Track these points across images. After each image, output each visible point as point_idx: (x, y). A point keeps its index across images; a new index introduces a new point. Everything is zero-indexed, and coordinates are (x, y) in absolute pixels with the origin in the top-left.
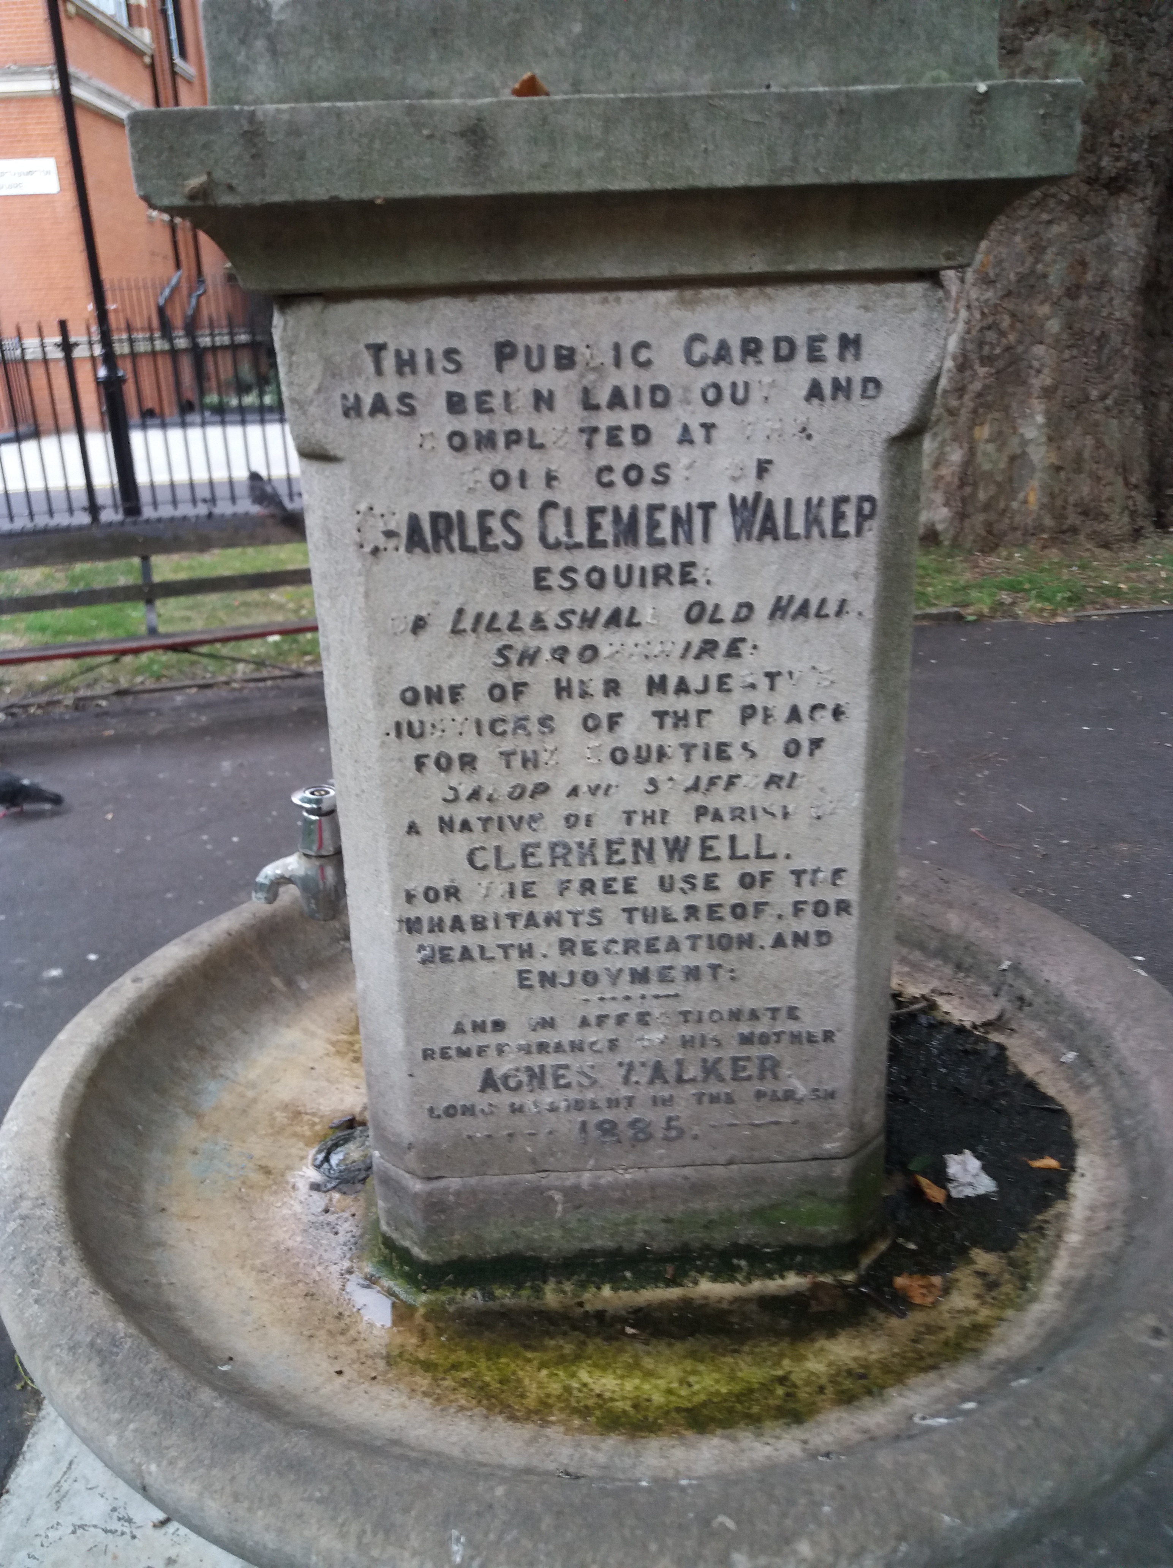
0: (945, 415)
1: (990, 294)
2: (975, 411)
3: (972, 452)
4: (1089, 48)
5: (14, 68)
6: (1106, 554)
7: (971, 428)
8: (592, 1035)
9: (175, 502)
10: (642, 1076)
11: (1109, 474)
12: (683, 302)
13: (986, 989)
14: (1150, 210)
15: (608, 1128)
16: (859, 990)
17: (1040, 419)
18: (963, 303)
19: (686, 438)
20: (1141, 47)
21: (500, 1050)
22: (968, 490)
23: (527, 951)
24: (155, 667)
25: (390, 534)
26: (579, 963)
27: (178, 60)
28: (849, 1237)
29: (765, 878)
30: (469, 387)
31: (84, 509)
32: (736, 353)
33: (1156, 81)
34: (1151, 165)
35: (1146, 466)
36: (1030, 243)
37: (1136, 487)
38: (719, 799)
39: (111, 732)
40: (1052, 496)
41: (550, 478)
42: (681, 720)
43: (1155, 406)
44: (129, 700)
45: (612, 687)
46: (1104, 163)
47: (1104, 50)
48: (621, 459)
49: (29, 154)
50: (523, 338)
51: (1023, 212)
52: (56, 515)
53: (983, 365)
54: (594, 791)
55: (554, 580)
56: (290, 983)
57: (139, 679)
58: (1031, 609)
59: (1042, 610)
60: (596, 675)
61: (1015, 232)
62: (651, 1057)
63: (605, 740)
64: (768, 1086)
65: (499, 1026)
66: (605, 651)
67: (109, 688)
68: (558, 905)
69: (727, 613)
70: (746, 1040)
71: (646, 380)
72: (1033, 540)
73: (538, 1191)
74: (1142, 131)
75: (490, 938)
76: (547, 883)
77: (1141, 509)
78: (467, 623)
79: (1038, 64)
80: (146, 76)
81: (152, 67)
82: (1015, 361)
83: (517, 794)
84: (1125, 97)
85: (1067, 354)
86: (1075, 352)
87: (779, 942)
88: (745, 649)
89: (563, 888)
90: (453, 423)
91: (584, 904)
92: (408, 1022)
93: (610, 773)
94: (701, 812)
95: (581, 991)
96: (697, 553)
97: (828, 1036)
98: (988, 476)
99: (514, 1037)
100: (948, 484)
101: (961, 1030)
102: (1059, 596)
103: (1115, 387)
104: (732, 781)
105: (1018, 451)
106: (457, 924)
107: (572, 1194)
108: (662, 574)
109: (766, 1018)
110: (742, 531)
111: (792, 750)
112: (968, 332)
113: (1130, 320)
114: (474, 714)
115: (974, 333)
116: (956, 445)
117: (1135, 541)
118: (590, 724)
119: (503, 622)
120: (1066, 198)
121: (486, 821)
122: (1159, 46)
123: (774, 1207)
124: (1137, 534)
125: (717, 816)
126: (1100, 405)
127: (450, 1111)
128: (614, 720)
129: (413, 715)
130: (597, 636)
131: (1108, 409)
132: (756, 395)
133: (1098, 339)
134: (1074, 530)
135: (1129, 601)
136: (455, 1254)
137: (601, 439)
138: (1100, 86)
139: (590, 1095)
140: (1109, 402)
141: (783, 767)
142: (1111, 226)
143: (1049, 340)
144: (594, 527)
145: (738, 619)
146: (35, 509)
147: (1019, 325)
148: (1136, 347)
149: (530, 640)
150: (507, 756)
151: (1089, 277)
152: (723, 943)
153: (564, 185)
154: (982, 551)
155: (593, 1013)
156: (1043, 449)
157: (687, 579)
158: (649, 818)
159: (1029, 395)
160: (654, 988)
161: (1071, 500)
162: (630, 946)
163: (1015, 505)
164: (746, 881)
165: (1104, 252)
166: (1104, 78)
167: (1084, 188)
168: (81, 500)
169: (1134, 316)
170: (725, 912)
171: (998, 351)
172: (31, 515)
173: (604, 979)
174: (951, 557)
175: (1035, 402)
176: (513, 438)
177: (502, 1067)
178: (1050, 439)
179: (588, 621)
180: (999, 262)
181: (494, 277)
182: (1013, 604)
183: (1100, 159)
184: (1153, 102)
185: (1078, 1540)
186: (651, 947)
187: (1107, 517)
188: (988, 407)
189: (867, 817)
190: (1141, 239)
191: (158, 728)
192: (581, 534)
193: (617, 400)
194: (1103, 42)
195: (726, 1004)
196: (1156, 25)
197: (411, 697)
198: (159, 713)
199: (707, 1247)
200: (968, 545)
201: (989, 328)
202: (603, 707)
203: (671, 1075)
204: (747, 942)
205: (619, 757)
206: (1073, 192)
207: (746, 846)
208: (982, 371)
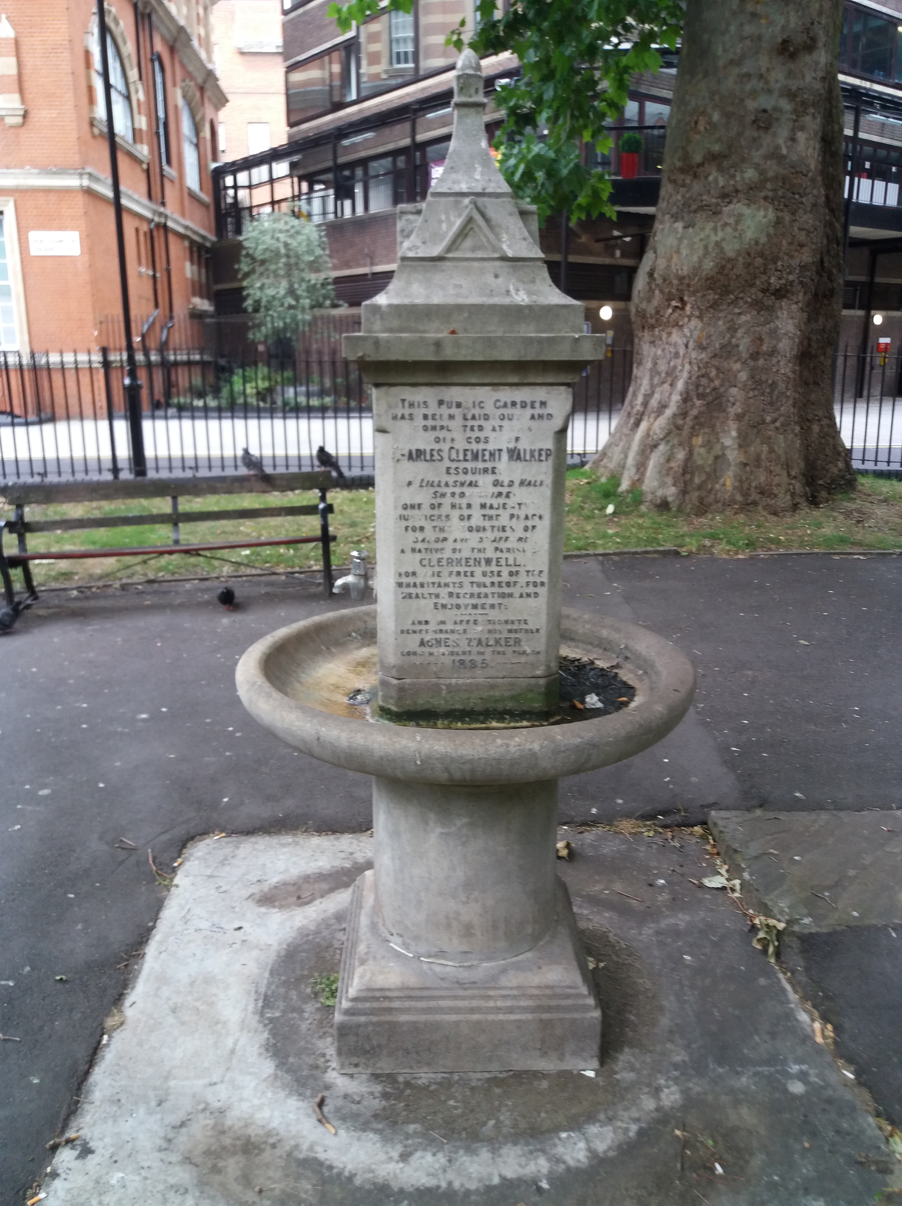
0: (674, 429)
1: (703, 356)
2: (693, 428)
3: (691, 453)
4: (762, 213)
5: (54, 170)
6: (775, 519)
7: (690, 438)
8: (458, 627)
9: (170, 469)
10: (474, 643)
11: (778, 469)
12: (495, 390)
13: (614, 656)
14: (802, 309)
15: (462, 662)
16: (548, 614)
17: (734, 434)
18: (687, 360)
19: (494, 430)
20: (793, 214)
21: (427, 631)
22: (688, 477)
23: (437, 596)
24: (171, 567)
25: (403, 455)
26: (454, 601)
27: (166, 167)
28: (546, 709)
29: (517, 573)
30: (429, 412)
31: (109, 470)
32: (509, 405)
33: (804, 233)
34: (801, 282)
35: (802, 465)
36: (728, 325)
37: (795, 477)
38: (503, 545)
39: (149, 602)
40: (741, 481)
41: (453, 440)
42: (491, 518)
43: (809, 428)
44: (156, 586)
45: (469, 506)
46: (772, 281)
47: (771, 215)
48: (474, 435)
49: (61, 228)
50: (447, 399)
51: (723, 307)
52: (90, 474)
53: (699, 399)
54: (462, 540)
55: (452, 471)
56: (328, 649)
57: (161, 574)
58: (722, 550)
59: (729, 551)
60: (464, 502)
61: (719, 319)
62: (477, 636)
63: (466, 524)
64: (517, 649)
65: (427, 622)
66: (467, 494)
67: (143, 579)
68: (449, 580)
69: (506, 483)
70: (510, 631)
71: (483, 412)
72: (729, 509)
73: (437, 685)
74: (795, 263)
75: (425, 591)
76: (445, 572)
77: (798, 491)
78: (424, 484)
79: (731, 221)
80: (143, 177)
81: (148, 171)
82: (719, 397)
83: (437, 541)
84: (784, 242)
85: (751, 394)
86: (756, 393)
87: (521, 596)
88: (511, 495)
89: (451, 573)
90: (424, 423)
91: (457, 580)
92: (397, 619)
93: (467, 535)
94: (496, 549)
95: (455, 611)
96: (496, 464)
97: (538, 630)
98: (701, 468)
99: (432, 627)
100: (676, 472)
101: (602, 669)
102: (741, 543)
103: (781, 415)
104: (507, 539)
105: (720, 453)
106: (415, 585)
107: (449, 686)
108: (486, 470)
109: (517, 623)
110: (511, 458)
111: (526, 529)
112: (690, 378)
113: (790, 374)
114: (425, 513)
115: (694, 379)
116: (681, 448)
117: (794, 511)
118: (462, 518)
119: (436, 484)
120: (749, 300)
121: (426, 549)
122: (805, 213)
123: (519, 695)
124: (795, 507)
125: (502, 551)
126: (772, 426)
127: (409, 653)
128: (469, 517)
129: (405, 513)
130: (465, 489)
131: (777, 429)
132: (515, 418)
133: (771, 386)
134: (755, 503)
135: (784, 547)
136: (407, 708)
137: (468, 429)
138: (769, 236)
139: (456, 650)
140: (778, 424)
141: (522, 534)
142: (777, 317)
143: (740, 385)
144: (465, 455)
145: (509, 486)
146: (76, 468)
147: (721, 375)
148: (795, 391)
149: (443, 490)
150: (434, 527)
151: (765, 348)
152: (503, 595)
153: (461, 358)
154: (696, 515)
155: (458, 619)
156: (736, 452)
157: (493, 473)
158: (479, 551)
159: (727, 419)
160: (480, 611)
161: (754, 484)
162: (472, 595)
163: (717, 486)
164: (511, 574)
165: (773, 333)
166: (771, 231)
167: (760, 295)
168: (109, 465)
169: (794, 372)
170: (504, 585)
171: (708, 390)
172: (73, 472)
173: (463, 607)
174: (676, 517)
175: (731, 423)
176: (442, 427)
177: (427, 638)
178: (740, 446)
179: (462, 484)
180: (709, 336)
181: (439, 381)
182: (712, 546)
183: (769, 278)
184: (802, 246)
185: (669, 940)
186: (479, 596)
187: (776, 496)
188: (702, 425)
189: (550, 554)
190: (796, 326)
191: (178, 601)
192: (461, 457)
193: (474, 418)
194: (770, 210)
195: (503, 618)
196: (804, 200)
197: (405, 507)
198: (177, 593)
199: (495, 710)
200: (688, 510)
201: (703, 376)
202: (466, 512)
203: (484, 643)
204: (511, 595)
205: (470, 529)
206: (754, 297)
207: (511, 562)
208: (698, 403)
